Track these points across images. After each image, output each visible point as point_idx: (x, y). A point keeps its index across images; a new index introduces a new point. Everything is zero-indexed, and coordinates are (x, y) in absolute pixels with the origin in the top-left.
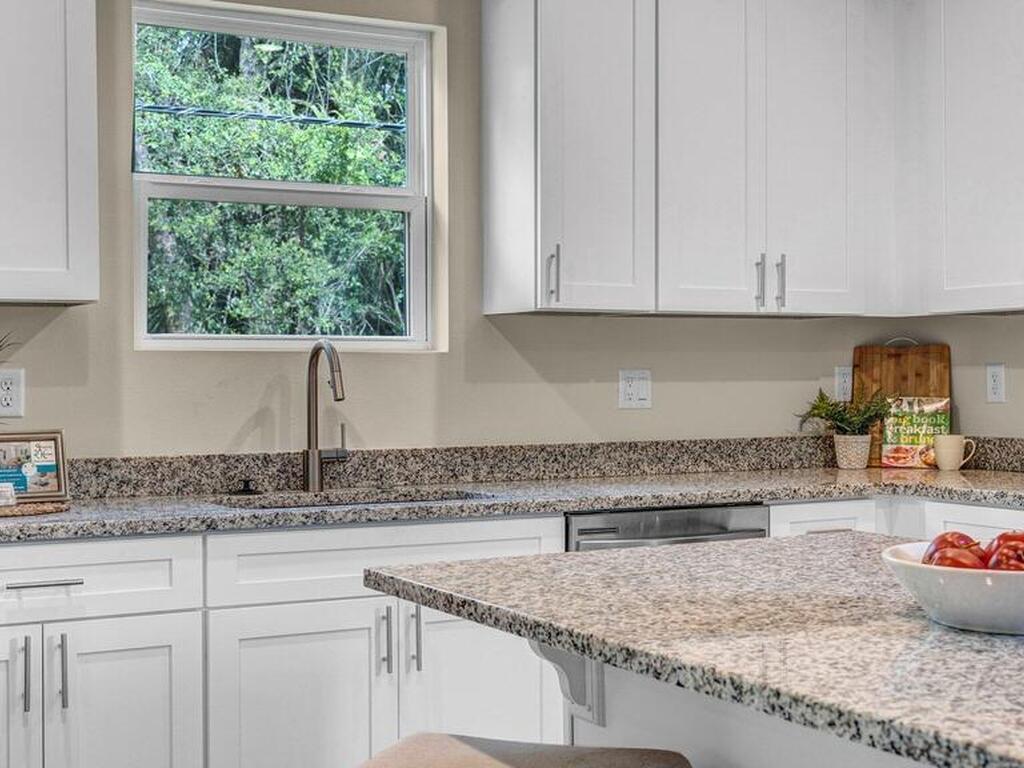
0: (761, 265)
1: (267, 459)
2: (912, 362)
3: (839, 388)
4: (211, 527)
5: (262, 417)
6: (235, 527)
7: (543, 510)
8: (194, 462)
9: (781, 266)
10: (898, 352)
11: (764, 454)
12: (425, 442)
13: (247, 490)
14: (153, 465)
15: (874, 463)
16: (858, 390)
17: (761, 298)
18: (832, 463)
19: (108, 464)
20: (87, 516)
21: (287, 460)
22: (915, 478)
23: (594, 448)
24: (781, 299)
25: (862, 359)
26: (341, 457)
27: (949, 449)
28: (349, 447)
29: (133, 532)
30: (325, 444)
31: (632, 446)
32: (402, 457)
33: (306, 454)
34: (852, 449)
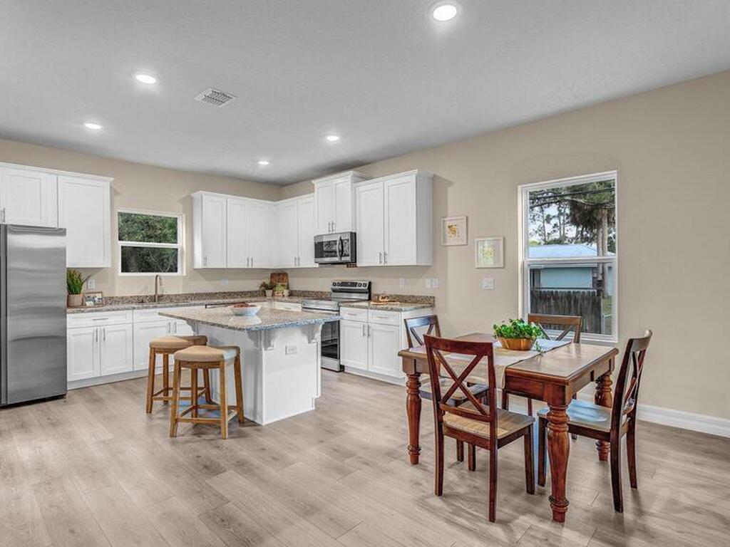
0: (248, 259)
1: (147, 296)
2: (281, 276)
3: (267, 281)
4: (134, 308)
5: (146, 288)
6: (138, 308)
7: (201, 304)
8: (131, 297)
9: (252, 260)
10: (279, 274)
11: (252, 294)
12: (181, 293)
13: (142, 302)
14: (122, 298)
15: (273, 295)
16: (271, 283)
17: (248, 265)
18: (265, 296)
19: (113, 298)
20: (109, 307)
21: (151, 296)
22: (280, 298)
23: (216, 293)
24: (252, 265)
25: (272, 276)
26: (162, 296)
27: (286, 292)
28: (164, 294)
29: (118, 310)
30: (159, 293)
31: (225, 293)
32: (176, 295)
33: (155, 296)
34: (269, 293)
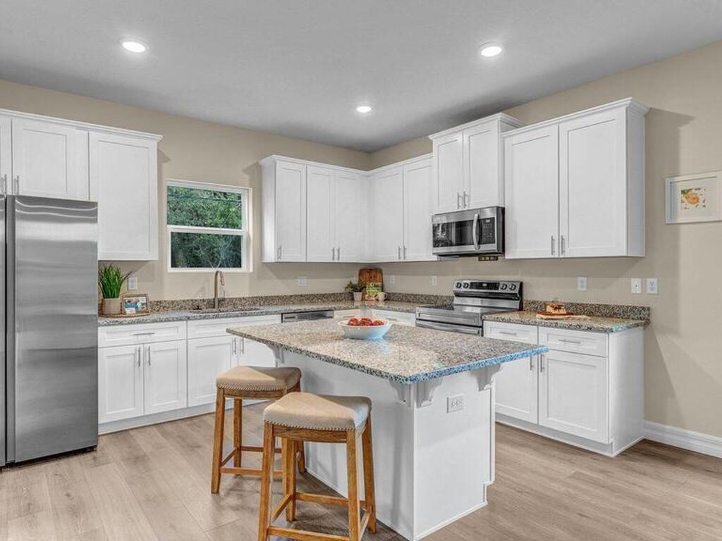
0: (333, 250)
1: (204, 301)
2: (373, 273)
3: (355, 281)
4: (189, 318)
5: (203, 289)
6: (195, 319)
7: (276, 313)
8: (184, 301)
9: (339, 250)
10: (371, 270)
11: (335, 297)
12: (247, 296)
13: (198, 309)
14: (173, 302)
15: (363, 299)
16: (360, 281)
17: (333, 258)
18: (353, 299)
19: (160, 302)
20: (155, 316)
21: (209, 301)
22: (373, 303)
23: (292, 296)
24: (338, 258)
25: (361, 273)
26: (224, 300)
27: (381, 295)
28: (226, 297)
29: (168, 320)
30: (220, 296)
31: (301, 296)
32: (240, 299)
33: (214, 299)
34: (358, 296)
